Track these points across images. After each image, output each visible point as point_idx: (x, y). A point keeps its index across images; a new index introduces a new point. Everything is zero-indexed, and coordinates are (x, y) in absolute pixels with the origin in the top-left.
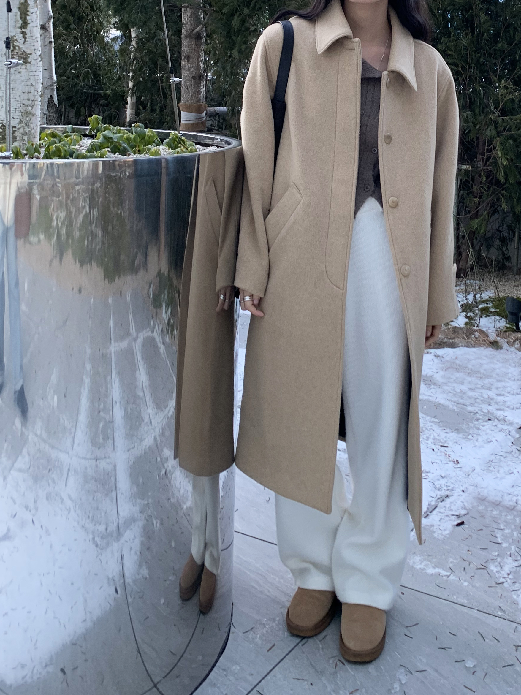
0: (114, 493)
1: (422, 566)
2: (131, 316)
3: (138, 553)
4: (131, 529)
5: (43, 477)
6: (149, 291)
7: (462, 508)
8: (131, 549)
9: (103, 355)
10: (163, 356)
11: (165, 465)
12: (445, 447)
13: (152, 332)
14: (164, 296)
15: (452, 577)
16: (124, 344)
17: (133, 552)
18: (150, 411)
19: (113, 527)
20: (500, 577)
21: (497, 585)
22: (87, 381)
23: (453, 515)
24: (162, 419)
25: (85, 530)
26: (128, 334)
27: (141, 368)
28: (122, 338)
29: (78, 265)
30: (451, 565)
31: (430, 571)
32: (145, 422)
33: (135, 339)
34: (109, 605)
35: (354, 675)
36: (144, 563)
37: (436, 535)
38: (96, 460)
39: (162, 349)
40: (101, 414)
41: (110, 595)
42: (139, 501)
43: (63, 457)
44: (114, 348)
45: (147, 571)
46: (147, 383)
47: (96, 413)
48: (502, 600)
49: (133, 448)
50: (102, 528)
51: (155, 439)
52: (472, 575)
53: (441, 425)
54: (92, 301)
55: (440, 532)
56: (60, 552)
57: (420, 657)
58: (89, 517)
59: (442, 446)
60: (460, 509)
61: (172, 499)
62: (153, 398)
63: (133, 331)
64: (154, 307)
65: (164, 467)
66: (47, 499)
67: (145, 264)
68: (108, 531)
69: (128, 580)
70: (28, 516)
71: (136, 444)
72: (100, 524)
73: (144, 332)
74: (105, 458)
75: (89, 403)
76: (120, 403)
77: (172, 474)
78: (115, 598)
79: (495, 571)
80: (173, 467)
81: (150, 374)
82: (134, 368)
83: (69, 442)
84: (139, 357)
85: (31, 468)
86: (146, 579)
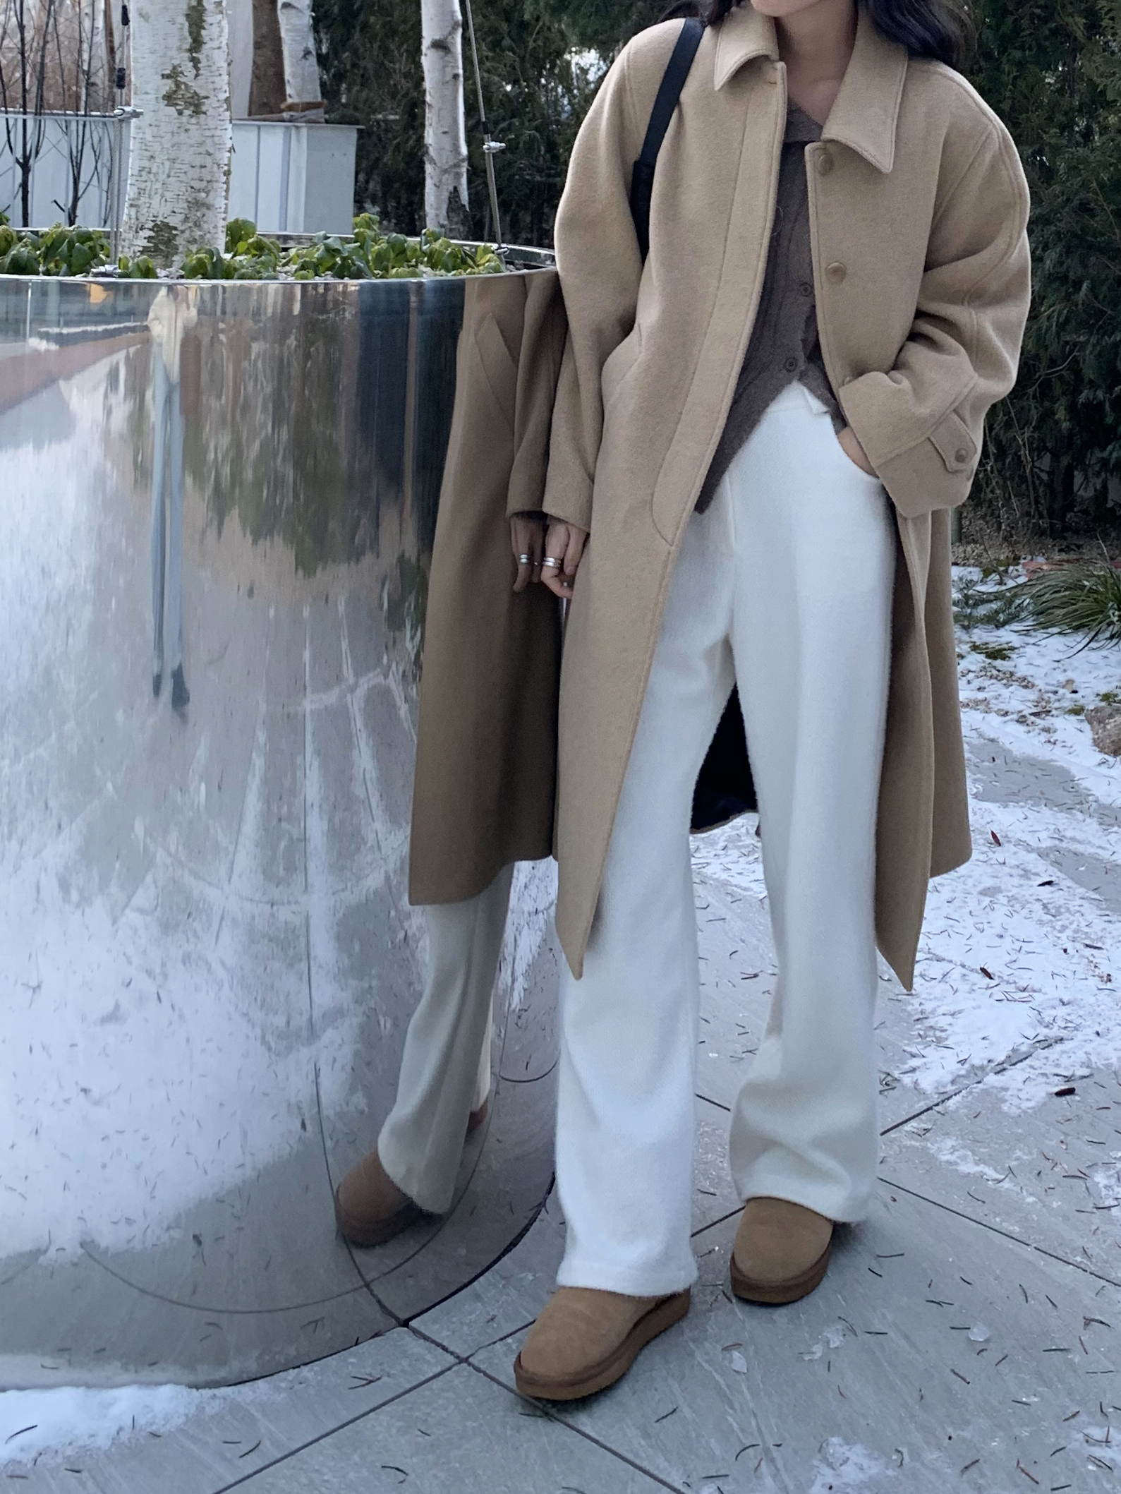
0: (304, 965)
1: (952, 1158)
2: (345, 645)
3: (348, 1069)
4: (337, 1028)
5: (178, 925)
6: (381, 597)
7: (1083, 1065)
8: (335, 1060)
9: (288, 716)
10: (406, 725)
11: (406, 924)
12: (1096, 948)
13: (386, 677)
14: (409, 608)
15: (1006, 1185)
16: (331, 698)
17: (338, 1066)
18: (378, 825)
19: (300, 1021)
20: (1108, 1196)
21: (1095, 1210)
22: (259, 762)
23: (1057, 1075)
24: (400, 842)
25: (249, 1021)
26: (339, 678)
27: (362, 744)
28: (327, 687)
29: (250, 538)
30: (1013, 1164)
31: (967, 1168)
32: (369, 845)
33: (352, 690)
34: (288, 1148)
35: (743, 1322)
36: (360, 1087)
37: (1005, 1107)
38: (272, 905)
39: (403, 710)
40: (284, 825)
41: (290, 1132)
42: (353, 983)
43: (212, 894)
44: (310, 704)
45: (365, 1100)
46: (374, 775)
47: (274, 822)
48: (1094, 1238)
49: (343, 890)
50: (280, 1021)
51: (387, 878)
52: (1051, 1186)
53: (1104, 906)
54: (272, 612)
55: (1016, 1101)
56: (203, 1050)
57: (884, 1310)
58: (256, 999)
59: (1087, 946)
60: (1078, 1067)
61: (416, 985)
62: (384, 802)
63: (348, 673)
64: (390, 627)
65: (402, 927)
66: (184, 963)
67: (375, 540)
68: (291, 1027)
69: (328, 1111)
70: (150, 987)
71: (349, 885)
72: (276, 1013)
73: (371, 675)
74: (289, 902)
75: (260, 804)
76: (320, 806)
77: (418, 942)
78: (300, 1138)
79: (1101, 1185)
80: (420, 928)
81: (378, 756)
82: (348, 742)
83: (223, 869)
84: (359, 724)
85: (159, 908)
86: (362, 1112)
